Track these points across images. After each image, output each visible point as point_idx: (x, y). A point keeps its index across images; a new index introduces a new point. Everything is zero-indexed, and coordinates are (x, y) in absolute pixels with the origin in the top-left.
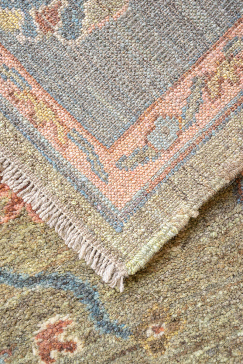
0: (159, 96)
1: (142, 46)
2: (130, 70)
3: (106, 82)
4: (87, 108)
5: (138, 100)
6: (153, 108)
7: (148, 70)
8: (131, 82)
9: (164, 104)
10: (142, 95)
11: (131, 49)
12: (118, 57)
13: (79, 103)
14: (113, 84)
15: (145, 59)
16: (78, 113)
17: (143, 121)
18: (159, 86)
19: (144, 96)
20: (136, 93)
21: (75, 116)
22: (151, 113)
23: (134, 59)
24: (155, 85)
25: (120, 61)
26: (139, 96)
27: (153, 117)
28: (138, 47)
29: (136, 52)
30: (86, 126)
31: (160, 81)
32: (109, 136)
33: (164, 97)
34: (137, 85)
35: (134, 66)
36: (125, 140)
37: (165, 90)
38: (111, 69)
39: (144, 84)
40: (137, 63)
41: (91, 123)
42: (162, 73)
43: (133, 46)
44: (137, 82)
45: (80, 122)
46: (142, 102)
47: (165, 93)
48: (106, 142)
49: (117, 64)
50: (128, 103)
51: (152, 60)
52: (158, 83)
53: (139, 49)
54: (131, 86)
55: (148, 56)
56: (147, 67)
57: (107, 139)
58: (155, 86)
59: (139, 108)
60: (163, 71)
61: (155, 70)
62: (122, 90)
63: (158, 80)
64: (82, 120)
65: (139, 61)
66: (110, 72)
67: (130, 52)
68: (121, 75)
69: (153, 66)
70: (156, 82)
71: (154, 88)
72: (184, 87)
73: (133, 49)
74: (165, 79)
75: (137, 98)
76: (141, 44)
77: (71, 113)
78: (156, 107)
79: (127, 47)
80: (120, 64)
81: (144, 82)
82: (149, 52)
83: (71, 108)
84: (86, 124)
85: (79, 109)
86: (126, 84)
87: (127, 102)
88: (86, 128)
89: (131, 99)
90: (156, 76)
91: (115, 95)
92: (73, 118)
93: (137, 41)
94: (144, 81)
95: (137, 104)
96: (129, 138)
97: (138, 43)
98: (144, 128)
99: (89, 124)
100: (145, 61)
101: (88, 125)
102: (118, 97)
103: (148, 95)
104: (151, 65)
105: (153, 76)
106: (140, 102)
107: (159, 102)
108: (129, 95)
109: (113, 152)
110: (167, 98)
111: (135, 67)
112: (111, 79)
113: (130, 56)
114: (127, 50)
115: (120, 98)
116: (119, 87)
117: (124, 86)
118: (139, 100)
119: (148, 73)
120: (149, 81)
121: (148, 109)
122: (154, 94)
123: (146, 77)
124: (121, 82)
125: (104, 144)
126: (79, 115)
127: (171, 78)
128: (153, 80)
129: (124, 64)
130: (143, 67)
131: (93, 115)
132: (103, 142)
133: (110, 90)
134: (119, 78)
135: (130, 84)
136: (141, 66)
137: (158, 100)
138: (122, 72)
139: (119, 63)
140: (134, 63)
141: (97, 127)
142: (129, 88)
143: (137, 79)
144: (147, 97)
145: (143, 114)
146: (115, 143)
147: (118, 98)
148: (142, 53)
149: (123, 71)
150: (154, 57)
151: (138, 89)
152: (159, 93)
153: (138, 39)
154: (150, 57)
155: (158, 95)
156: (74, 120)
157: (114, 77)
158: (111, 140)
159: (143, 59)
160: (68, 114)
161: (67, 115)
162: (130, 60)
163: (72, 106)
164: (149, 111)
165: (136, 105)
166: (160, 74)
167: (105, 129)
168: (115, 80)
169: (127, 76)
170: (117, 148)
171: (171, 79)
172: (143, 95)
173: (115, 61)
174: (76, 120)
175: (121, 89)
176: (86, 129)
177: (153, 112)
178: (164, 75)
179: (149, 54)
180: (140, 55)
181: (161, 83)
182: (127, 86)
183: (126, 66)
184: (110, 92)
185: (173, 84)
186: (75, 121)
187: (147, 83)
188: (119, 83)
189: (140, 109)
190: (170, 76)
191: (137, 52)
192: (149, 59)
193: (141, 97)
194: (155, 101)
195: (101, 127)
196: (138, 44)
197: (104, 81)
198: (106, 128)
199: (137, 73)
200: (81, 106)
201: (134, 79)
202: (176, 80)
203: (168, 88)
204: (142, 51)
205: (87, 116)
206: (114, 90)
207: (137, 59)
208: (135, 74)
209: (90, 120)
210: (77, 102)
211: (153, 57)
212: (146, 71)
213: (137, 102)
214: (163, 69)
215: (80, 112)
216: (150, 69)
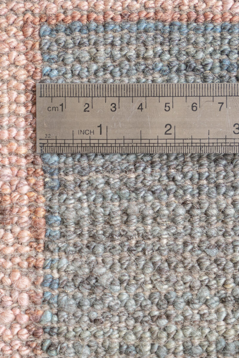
0: (48, 270)
1: (201, 345)
2: (174, 261)
3: (200, 179)
4: (186, 76)
5: (87, 211)
6: (33, 227)
7: (133, 302)
8: (145, 237)
9: (18, 260)
10: (89, 231)
11: (218, 311)
12: (231, 264)
13: (217, 70)
14: (181, 192)
15: (164, 322)
16: (196, 43)
17: (24, 174)
18: (70, 290)
19: (80, 235)
20: (107, 222)
21: (196, 30)
22: (25, 209)
23: (189, 295)
24: (82, 282)
25: (216, 261)
26: (94, 223)
27: (12, 208)
28: (207, 331)
29: (202, 316)
30: (146, 31)
31: (79, 305)
32: (70, 58)
33: (33, 277)
34: (122, 245)
35: (173, 279)
36: (22, 87)
37: (48, 295)
38: (218, 220)
39: (109, 261)
40: (173, 295)
41: (142, 49)
42: (94, 329)
43: (222, 323)
44: (130, 250)
45: (171, 25)
46: (72, 216)
47: (40, 291)
48: (62, 36)
49: (218, 246)
50: (102, 181)
51: (148, 334)
52: (79, 295)
53: (201, 329)
54: (133, 228)
55: (164, 335)
56: (142, 308)
57: (65, 47)
58: (79, 280)
59: (65, 196)
60: (95, 336)
61: (117, 319)
62: (144, 197)
63: (87, 304)
64: (170, 33)
65: (174, 304)
66: (214, 212)
67: (215, 303)
68: (180, 229)
69: (132, 322)
70: (86, 292)
71: (76, 275)
72: (12, 348)
73: (214, 316)
74: (73, 321)
75: (92, 213)
76: (210, 345)
77: (211, 26)
78: (27, 235)
79: (230, 307)
80: (209, 251)
81: (113, 264)
82: (172, 344)
83: (222, 38)
84: (151, 34)
85: (201, 55)
86: (149, 221)
87: (107, 183)
88: (143, 25)
89: (104, 198)
90: (98, 307)
91: (149, 170)
92: (196, 20)
93: (223, 343)
94: (118, 268)
95: (80, 200)
96: (16, 102)
97: (217, 342)
98: (7, 162)
99: (145, 44)
100: (159, 317)
101: (144, 36)
102: (140, 171)
103: (75, 245)
104: (136, 320)
105: (109, 300)
106: (76, 210)
107: (33, 253)
108: (117, 204)
109: (23, 29)
110: (26, 283)
111: (168, 280)
112: (196, 200)
113: (206, 294)
114: (223, 301)
115: (133, 176)
116: (159, 198)
117: (150, 212)
118: (81, 213)
119: (125, 297)
120: (104, 281)
121: (42, 213)
122: (64, 261)
123: (121, 282)
124: (166, 212)
125: (62, 27)
126: (188, 40)
127: (62, 339)
128: (99, 292)
129: (199, 262)
130: (150, 298)
131: (157, 75)
132: (69, 30)
133: (173, 171)
134: (179, 219)
135: (141, 229)
136: (157, 295)
137: (41, 256)
138: (188, 238)
139: (214, 252)
140: (180, 287)
141: (117, 53)
142: (134, 219)
143: (138, 259)
144: (73, 239)
145: (41, 189)
146: (39, 57)
147: (136, 169)
148: (183, 328)
149: (185, 244)
150: (148, 348)
151: (111, 237)
152: (56, 276)
153: (225, 348)
154: (158, 338)
155: (51, 268)
156: (188, 14)
157: (192, 208)
158: (54, 54)
159: (168, 317)
160: (219, 16)
161: (218, 11)
162: (198, 284)
163: (226, 47)
164: (35, 212)
165: (79, 195)
166: (95, 321)
167: (94, 67)
168: (184, 204)
169: (165, 241)
170: (22, 47)
171: (58, 334)
172: (86, 233)
173: (226, 249)
174: (184, 22)
175: (150, 197)
176: (139, 22)
177: (26, 218)
178: (85, 326)
179: (167, 342)
180: (185, 318)
181: (72, 302)
182: (143, 218)
183: (191, 260)
184: (169, 167)
185: (44, 329)
186: (185, 16)
187: (103, 270)
188: (168, 205)
189: (61, 194)
190: (67, 339)
191: (197, 317)
192: (156, 328)
193: (86, 224)
194: (46, 248)
195: (109, 63)
196: (213, 338)
197: (207, 178)
198: (96, 73)
199: (150, 270)
200: (204, 66)
201: (144, 250)
202: (47, 344)
203: (47, 307)
204: (188, 333)
205: (167, 57)
206: (165, 180)
207: (182, 305)
208: (154, 264)
209: (150, 53)
210: (221, 67)
211: (152, 345)
212: (136, 295)
213: (85, 205)
214: (101, 340)
215: (192, 49)
216: (131, 309)
